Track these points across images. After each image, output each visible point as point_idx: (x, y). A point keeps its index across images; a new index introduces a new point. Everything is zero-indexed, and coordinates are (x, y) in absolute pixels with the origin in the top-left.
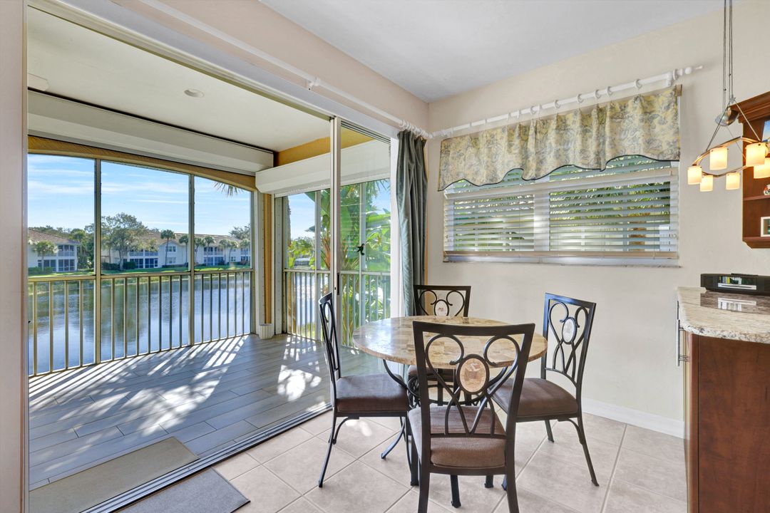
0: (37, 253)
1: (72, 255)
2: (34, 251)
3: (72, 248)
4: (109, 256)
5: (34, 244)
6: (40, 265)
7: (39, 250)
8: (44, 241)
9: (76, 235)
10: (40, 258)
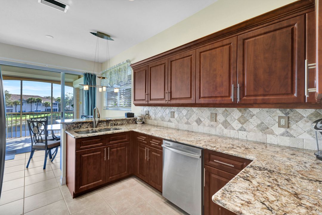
0: (44, 106)
1: (57, 107)
2: (44, 105)
3: (57, 104)
4: (69, 107)
5: (44, 103)
6: (46, 110)
7: (45, 105)
8: (47, 102)
9: (58, 99)
10: (46, 108)
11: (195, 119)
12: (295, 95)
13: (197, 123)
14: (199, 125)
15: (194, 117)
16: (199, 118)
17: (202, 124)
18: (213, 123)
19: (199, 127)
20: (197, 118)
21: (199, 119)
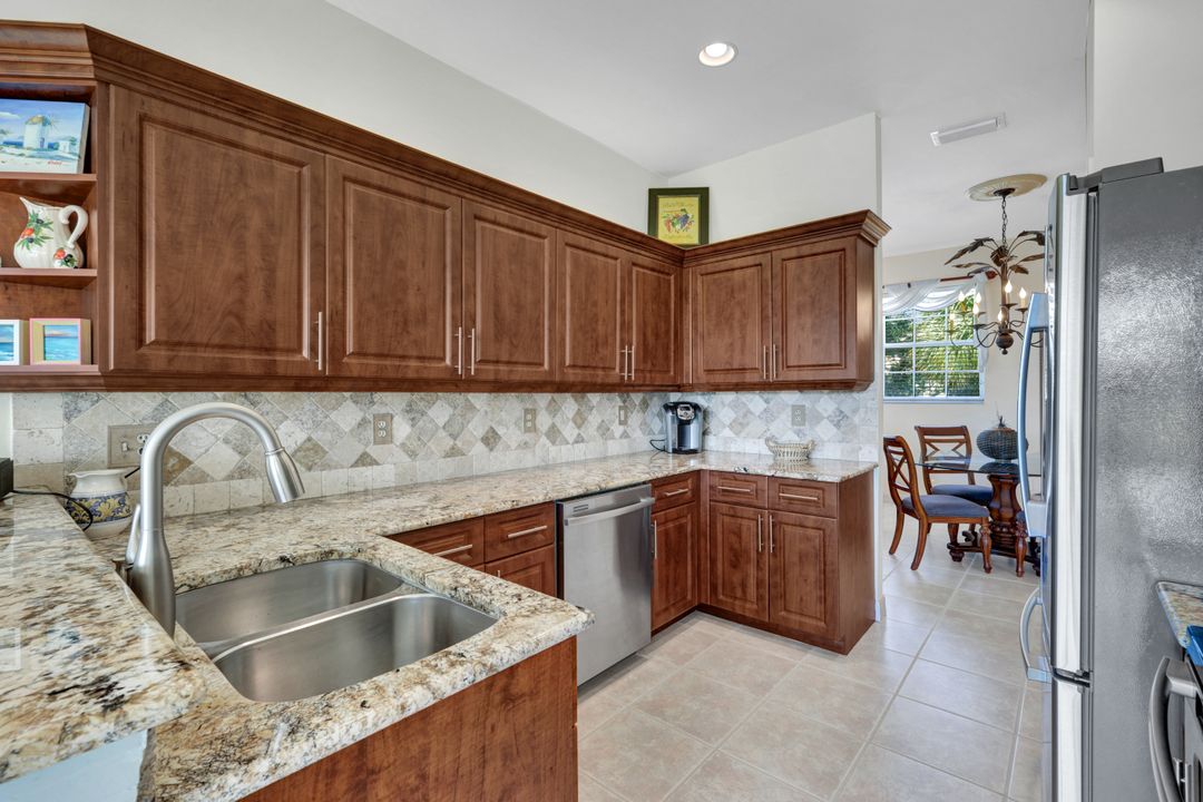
11: (480, 432)
12: (672, 373)
13: (487, 444)
14: (491, 450)
15: (476, 427)
16: (492, 428)
17: (500, 446)
18: (528, 437)
19: (494, 454)
20: (487, 428)
21: (494, 431)
